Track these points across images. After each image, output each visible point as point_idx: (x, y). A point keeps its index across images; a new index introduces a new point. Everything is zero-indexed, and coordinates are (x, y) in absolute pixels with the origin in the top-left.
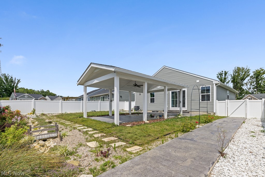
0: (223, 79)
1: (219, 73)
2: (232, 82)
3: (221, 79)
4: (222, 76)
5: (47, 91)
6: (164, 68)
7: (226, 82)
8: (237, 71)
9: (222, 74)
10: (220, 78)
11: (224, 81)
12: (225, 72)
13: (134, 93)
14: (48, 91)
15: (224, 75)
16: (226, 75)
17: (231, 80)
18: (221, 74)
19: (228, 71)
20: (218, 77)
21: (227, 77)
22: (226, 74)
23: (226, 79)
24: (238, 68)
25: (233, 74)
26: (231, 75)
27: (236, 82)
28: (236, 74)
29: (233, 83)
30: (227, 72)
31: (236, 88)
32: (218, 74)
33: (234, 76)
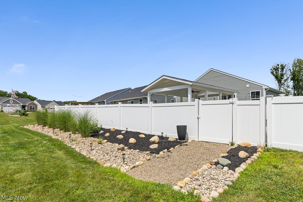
0: (279, 75)
1: (274, 67)
2: (291, 80)
3: (277, 75)
4: (278, 71)
5: (23, 92)
6: (211, 70)
7: (284, 80)
8: (298, 64)
9: (278, 68)
10: (275, 73)
11: (281, 78)
12: (282, 65)
13: (175, 97)
14: (25, 93)
15: (280, 70)
16: (283, 70)
17: (291, 77)
18: (276, 69)
19: (286, 65)
20: (272, 73)
21: (284, 72)
22: (283, 68)
23: (283, 75)
24: (298, 60)
25: (293, 69)
26: (291, 70)
27: (297, 79)
28: (296, 69)
29: (294, 81)
30: (284, 66)
31: (297, 87)
32: (272, 68)
33: (294, 71)
